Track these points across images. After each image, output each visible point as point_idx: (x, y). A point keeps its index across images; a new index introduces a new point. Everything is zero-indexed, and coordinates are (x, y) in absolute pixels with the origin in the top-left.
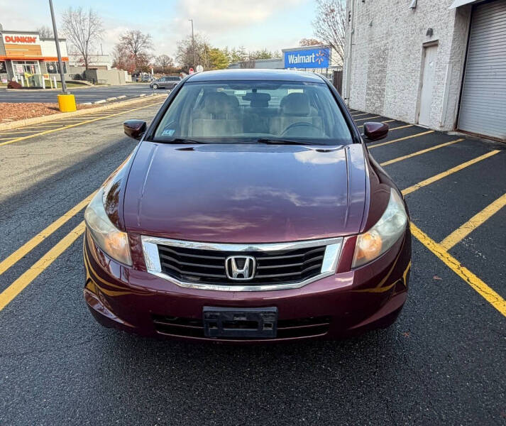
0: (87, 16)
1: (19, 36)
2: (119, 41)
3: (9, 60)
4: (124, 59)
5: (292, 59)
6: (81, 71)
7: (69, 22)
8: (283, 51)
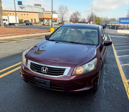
0: (65, 7)
1: (47, 12)
2: (72, 14)
3: (44, 18)
4: (72, 19)
5: (121, 21)
6: (60, 22)
7: (60, 9)
8: (119, 18)
